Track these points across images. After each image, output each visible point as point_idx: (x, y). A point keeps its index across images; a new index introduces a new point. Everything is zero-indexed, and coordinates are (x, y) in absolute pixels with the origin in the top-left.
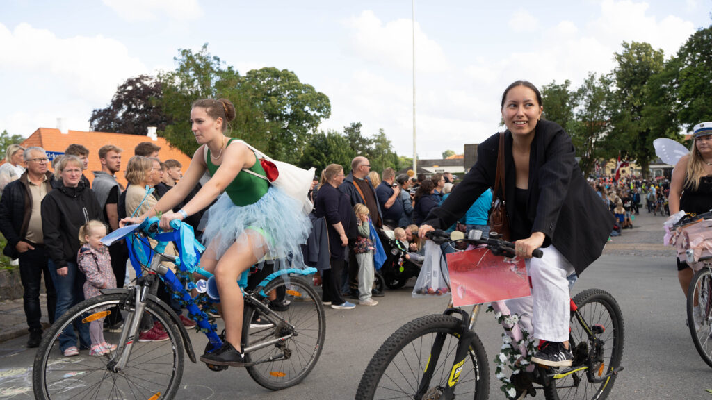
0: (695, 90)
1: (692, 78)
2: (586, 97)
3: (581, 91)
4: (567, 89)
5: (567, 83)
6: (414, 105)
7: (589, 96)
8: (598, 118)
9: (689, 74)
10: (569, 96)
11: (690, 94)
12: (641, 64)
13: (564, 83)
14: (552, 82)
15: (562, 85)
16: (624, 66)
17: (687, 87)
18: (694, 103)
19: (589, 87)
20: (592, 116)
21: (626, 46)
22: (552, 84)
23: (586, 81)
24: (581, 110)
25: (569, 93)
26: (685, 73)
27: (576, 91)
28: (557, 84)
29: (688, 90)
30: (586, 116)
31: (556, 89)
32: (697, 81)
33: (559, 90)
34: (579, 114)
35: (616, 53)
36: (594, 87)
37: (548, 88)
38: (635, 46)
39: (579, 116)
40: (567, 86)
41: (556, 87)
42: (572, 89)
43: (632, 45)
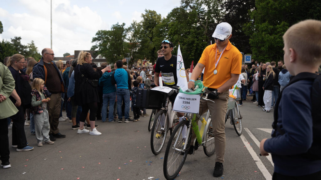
0: (174, 32)
1: (173, 27)
2: (131, 31)
3: (129, 29)
4: (124, 27)
5: (124, 24)
6: (51, 29)
7: (133, 31)
8: (136, 41)
9: (172, 25)
10: (124, 30)
11: (173, 33)
12: (152, 20)
13: (122, 24)
14: (117, 23)
15: (121, 25)
16: (146, 20)
17: (172, 30)
18: (174, 37)
19: (133, 26)
20: (134, 40)
21: (146, 11)
22: (117, 25)
23: (132, 24)
24: (129, 37)
25: (124, 29)
26: (171, 25)
27: (127, 28)
28: (119, 24)
29: (172, 32)
30: (132, 40)
31: (119, 27)
32: (175, 28)
33: (120, 27)
34: (129, 38)
35: (142, 14)
36: (135, 27)
37: (115, 26)
38: (150, 12)
39: (128, 40)
40: (124, 26)
41: (119, 26)
42: (126, 27)
43: (149, 11)
